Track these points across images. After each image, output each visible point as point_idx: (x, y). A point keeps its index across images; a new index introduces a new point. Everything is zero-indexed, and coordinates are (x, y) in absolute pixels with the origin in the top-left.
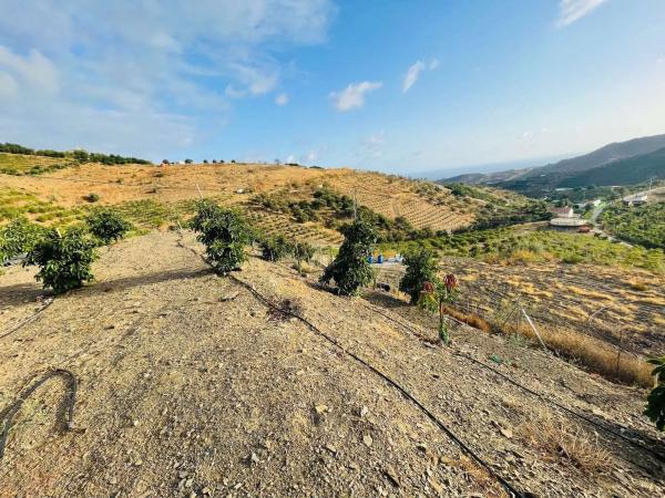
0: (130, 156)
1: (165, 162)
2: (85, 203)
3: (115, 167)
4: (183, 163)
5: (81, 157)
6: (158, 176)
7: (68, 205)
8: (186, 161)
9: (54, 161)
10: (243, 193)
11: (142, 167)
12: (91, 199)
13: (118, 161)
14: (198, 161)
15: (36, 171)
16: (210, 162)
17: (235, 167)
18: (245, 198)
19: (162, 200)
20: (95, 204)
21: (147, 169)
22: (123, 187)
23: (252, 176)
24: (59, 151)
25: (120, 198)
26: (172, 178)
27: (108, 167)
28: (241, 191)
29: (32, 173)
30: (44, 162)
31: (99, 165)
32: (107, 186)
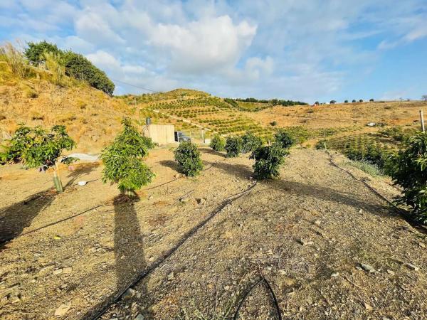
0: (297, 101)
1: (317, 103)
2: (270, 126)
3: (288, 108)
4: (328, 103)
5: (275, 102)
6: (310, 112)
7: (263, 126)
8: (332, 102)
9: (264, 105)
10: (374, 126)
11: (302, 106)
12: (273, 124)
13: (290, 103)
14: (340, 101)
15: (257, 110)
16: (350, 102)
17: (372, 105)
18: (374, 131)
19: (308, 128)
20: (274, 127)
21: (304, 108)
22: (289, 118)
23: (388, 113)
24: (267, 100)
25: (286, 125)
26: (318, 114)
27: (285, 108)
28: (372, 124)
29: (255, 111)
30: (260, 105)
31: (281, 106)
32: (282, 117)
